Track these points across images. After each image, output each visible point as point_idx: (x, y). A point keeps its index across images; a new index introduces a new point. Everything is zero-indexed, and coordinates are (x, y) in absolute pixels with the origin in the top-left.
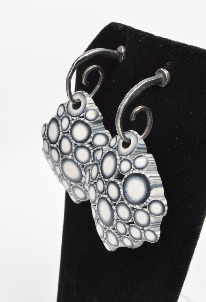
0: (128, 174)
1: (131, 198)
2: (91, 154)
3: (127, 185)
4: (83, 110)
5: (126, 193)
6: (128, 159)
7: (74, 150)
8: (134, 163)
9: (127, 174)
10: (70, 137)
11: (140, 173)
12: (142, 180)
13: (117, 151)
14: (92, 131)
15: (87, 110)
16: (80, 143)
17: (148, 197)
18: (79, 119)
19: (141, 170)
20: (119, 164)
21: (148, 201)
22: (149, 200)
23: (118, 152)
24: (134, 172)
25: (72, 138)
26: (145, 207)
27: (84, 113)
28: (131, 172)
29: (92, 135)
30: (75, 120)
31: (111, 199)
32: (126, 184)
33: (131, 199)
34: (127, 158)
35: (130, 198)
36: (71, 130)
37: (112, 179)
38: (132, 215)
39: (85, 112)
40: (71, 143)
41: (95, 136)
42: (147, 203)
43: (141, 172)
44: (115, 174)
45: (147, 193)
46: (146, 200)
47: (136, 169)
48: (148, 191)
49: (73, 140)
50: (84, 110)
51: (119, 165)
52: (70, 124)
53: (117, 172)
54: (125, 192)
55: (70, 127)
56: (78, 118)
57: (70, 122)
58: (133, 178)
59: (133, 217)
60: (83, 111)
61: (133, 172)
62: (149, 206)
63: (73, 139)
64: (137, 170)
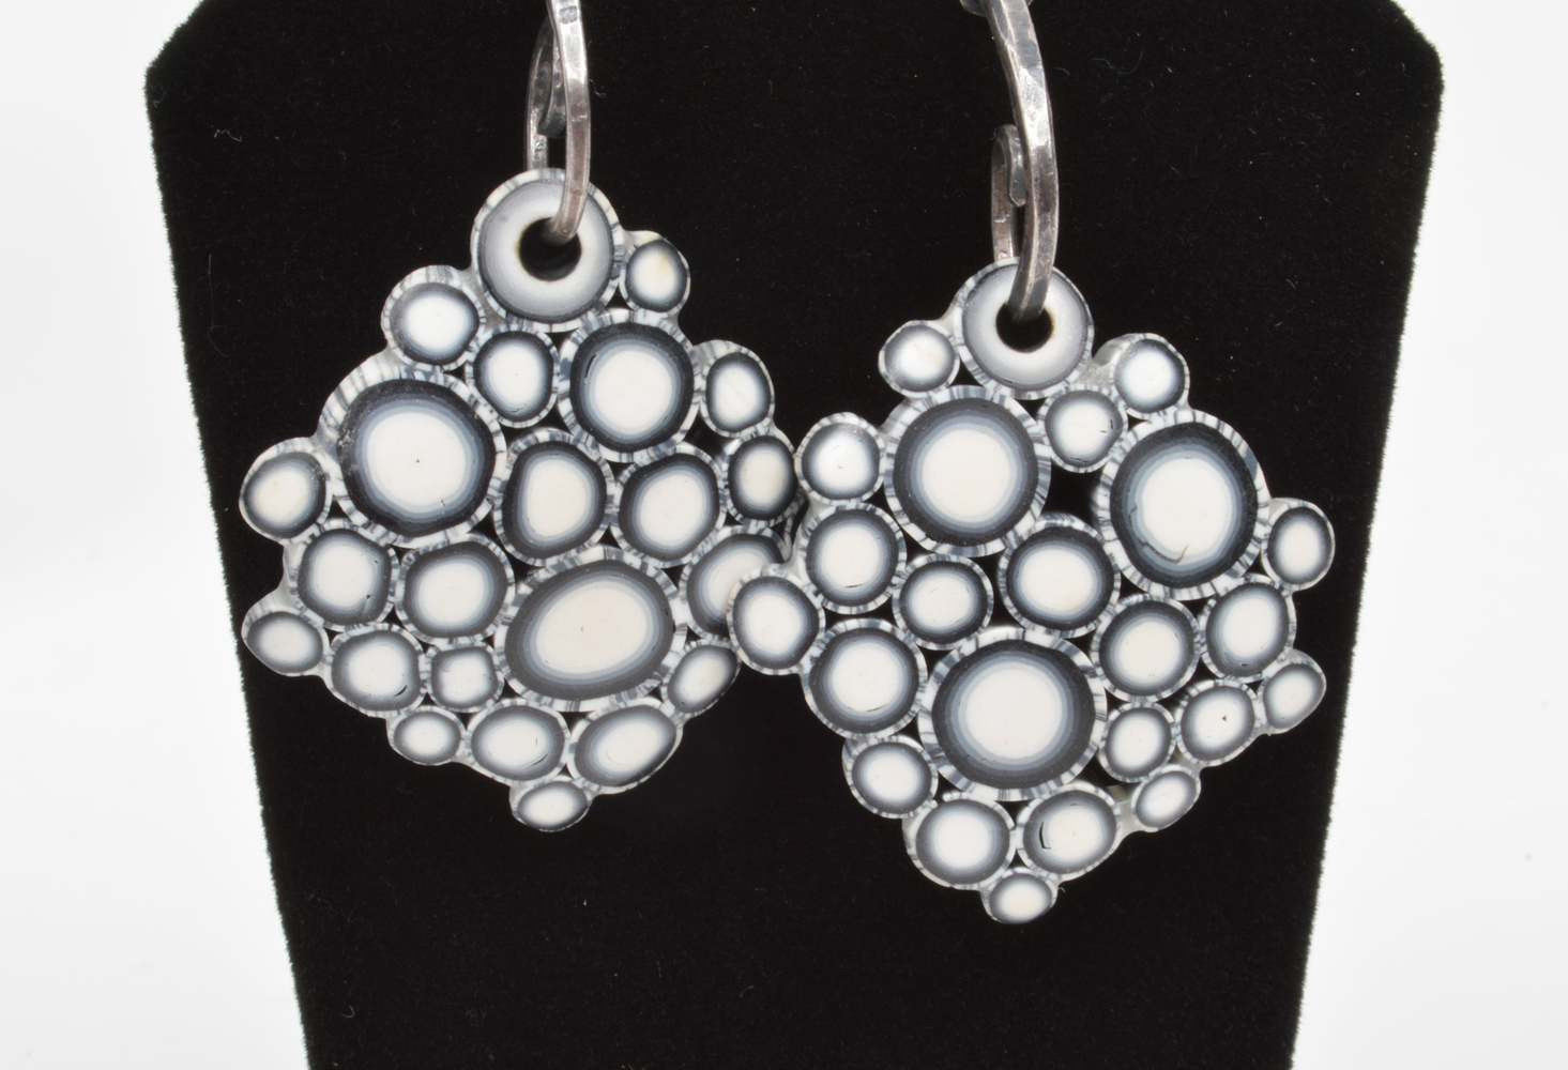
0: (1118, 455)
1: (1178, 561)
2: (721, 484)
3: (1135, 508)
4: (605, 266)
5: (1146, 550)
6: (1080, 387)
7: (617, 500)
8: (1123, 395)
9: (1113, 460)
10: (578, 440)
11: (1170, 422)
12: (1200, 451)
13: (991, 385)
14: (693, 362)
15: (627, 260)
16: (650, 450)
17: (1255, 514)
18: (601, 320)
19: (1171, 410)
20: (1043, 432)
21: (1260, 531)
22: (1264, 523)
23: (1001, 381)
24: (1143, 430)
25: (591, 438)
26: (1257, 567)
27: (621, 281)
28: (1129, 440)
29: (700, 383)
30: (582, 336)
31: (1051, 625)
32: (1130, 508)
33: (1181, 563)
34: (1073, 388)
35: (1176, 557)
36: (576, 395)
37: (1030, 524)
38: (1198, 638)
39: (623, 273)
40: (593, 467)
41: (710, 379)
42: (1259, 541)
43: (1175, 415)
44: (1042, 492)
45: (1243, 499)
46: (1252, 531)
47: (1146, 416)
48: (1246, 488)
49: (602, 448)
50: (613, 261)
51: (1046, 440)
52: (557, 368)
53: (1045, 478)
54: (1138, 545)
55: (562, 385)
56: (591, 316)
57: (549, 361)
58: (1149, 461)
59: (1205, 648)
60: (611, 268)
61: (1135, 435)
62: (1272, 554)
63: (602, 438)
64: (1155, 415)
